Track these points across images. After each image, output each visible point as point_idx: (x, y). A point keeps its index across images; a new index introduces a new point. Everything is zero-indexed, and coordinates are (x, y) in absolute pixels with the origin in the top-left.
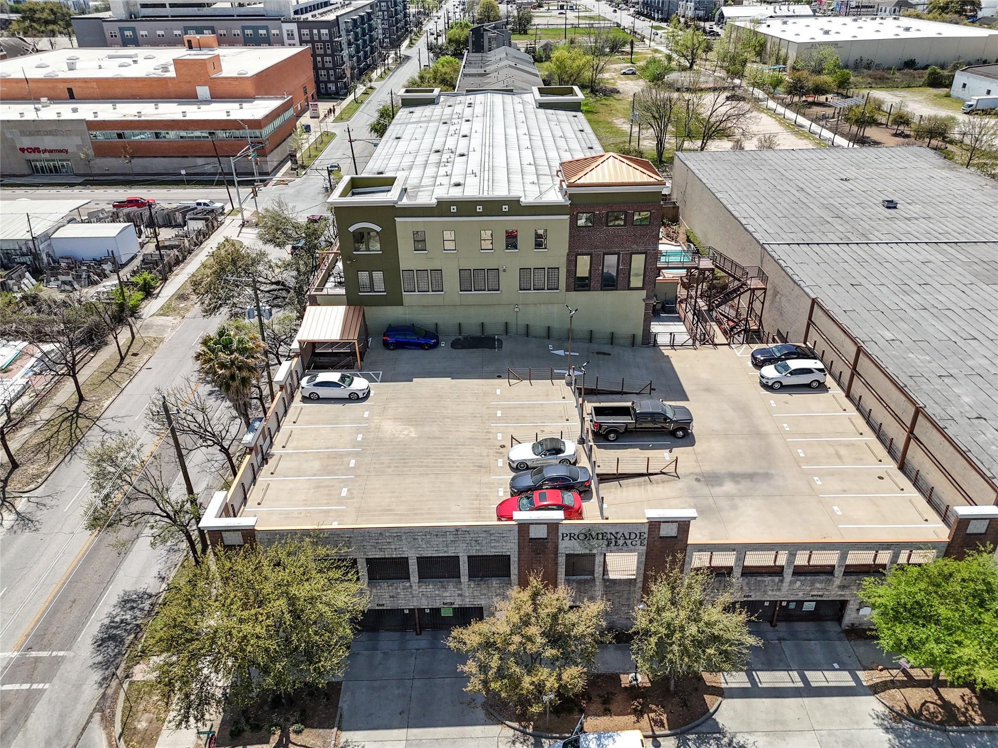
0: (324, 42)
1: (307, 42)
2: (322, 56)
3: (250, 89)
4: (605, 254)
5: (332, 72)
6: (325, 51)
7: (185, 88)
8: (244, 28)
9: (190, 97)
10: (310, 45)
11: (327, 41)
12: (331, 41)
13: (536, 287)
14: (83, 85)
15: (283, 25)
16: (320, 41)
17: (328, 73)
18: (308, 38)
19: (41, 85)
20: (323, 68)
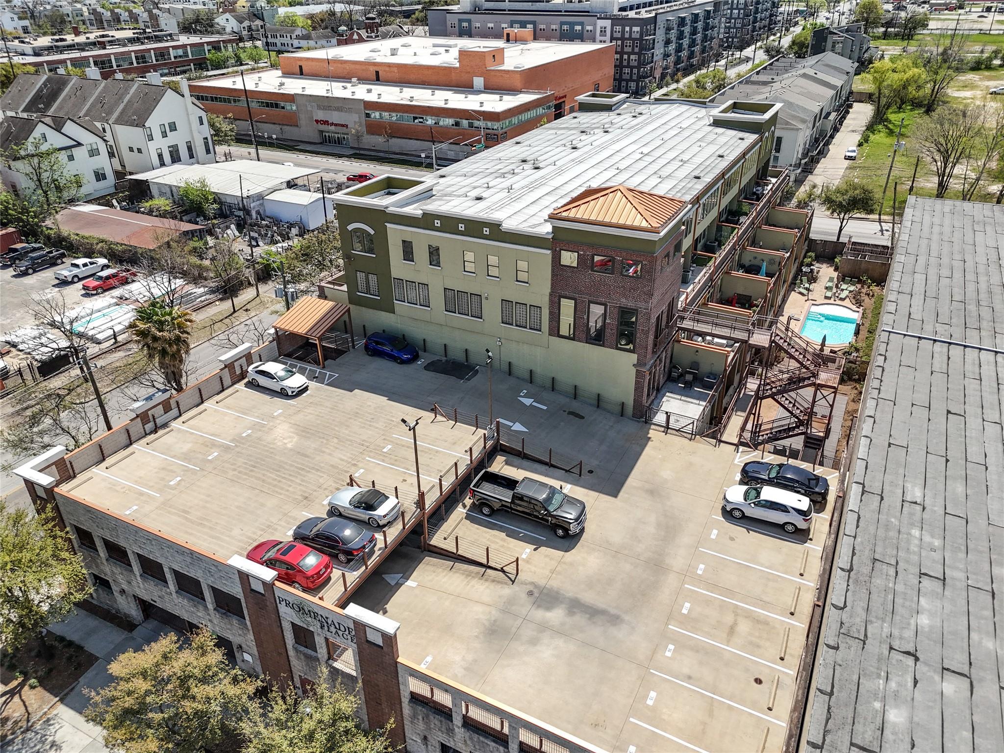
0: (634, 40)
1: (617, 39)
2: (629, 54)
3: (517, 82)
4: (590, 302)
5: (635, 71)
6: (633, 49)
7: (465, 77)
8: (562, 23)
9: (465, 87)
10: (619, 42)
11: (636, 39)
12: (641, 39)
13: (518, 323)
14: (387, 69)
15: (599, 21)
16: (630, 38)
17: (632, 71)
18: (619, 35)
19: (358, 67)
20: (628, 66)
